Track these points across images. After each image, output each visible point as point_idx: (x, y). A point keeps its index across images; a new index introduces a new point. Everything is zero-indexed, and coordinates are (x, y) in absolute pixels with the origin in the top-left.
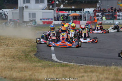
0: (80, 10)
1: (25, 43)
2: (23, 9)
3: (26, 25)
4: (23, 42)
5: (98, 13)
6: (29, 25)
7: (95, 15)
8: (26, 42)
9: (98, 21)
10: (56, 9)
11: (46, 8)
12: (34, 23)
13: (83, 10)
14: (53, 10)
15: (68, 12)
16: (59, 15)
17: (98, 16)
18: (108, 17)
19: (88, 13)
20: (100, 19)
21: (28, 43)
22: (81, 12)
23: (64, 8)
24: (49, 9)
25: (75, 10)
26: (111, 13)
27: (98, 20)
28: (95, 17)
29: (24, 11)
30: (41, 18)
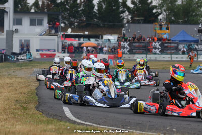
0: (97, 37)
1: (18, 88)
2: (13, 34)
3: (17, 58)
4: (14, 86)
5: (124, 42)
6: (21, 59)
7: (120, 46)
8: (18, 86)
9: (124, 55)
10: (61, 35)
11: (46, 33)
12: (28, 56)
13: (102, 38)
14: (56, 37)
15: (79, 40)
16: (66, 44)
17: (124, 47)
18: (139, 49)
19: (108, 42)
20: (126, 51)
21: (22, 87)
22: (98, 41)
23: (73, 34)
24: (50, 35)
25: (89, 37)
26: (143, 43)
27: (123, 53)
28: (119, 50)
29: (14, 36)
30: (38, 48)
